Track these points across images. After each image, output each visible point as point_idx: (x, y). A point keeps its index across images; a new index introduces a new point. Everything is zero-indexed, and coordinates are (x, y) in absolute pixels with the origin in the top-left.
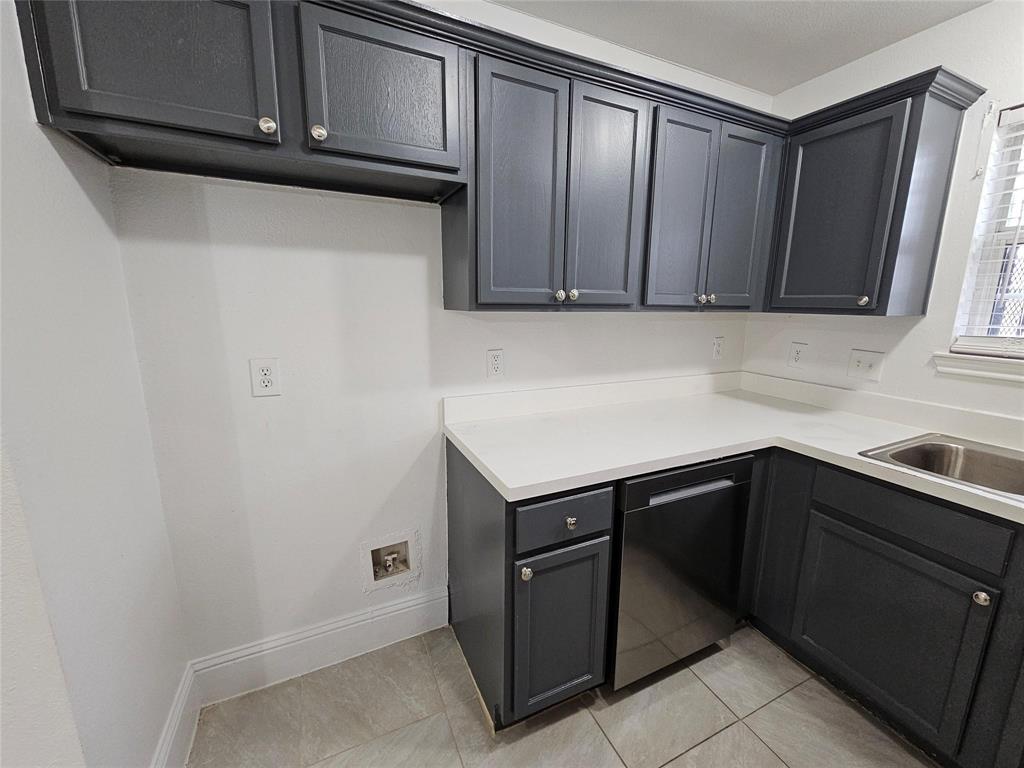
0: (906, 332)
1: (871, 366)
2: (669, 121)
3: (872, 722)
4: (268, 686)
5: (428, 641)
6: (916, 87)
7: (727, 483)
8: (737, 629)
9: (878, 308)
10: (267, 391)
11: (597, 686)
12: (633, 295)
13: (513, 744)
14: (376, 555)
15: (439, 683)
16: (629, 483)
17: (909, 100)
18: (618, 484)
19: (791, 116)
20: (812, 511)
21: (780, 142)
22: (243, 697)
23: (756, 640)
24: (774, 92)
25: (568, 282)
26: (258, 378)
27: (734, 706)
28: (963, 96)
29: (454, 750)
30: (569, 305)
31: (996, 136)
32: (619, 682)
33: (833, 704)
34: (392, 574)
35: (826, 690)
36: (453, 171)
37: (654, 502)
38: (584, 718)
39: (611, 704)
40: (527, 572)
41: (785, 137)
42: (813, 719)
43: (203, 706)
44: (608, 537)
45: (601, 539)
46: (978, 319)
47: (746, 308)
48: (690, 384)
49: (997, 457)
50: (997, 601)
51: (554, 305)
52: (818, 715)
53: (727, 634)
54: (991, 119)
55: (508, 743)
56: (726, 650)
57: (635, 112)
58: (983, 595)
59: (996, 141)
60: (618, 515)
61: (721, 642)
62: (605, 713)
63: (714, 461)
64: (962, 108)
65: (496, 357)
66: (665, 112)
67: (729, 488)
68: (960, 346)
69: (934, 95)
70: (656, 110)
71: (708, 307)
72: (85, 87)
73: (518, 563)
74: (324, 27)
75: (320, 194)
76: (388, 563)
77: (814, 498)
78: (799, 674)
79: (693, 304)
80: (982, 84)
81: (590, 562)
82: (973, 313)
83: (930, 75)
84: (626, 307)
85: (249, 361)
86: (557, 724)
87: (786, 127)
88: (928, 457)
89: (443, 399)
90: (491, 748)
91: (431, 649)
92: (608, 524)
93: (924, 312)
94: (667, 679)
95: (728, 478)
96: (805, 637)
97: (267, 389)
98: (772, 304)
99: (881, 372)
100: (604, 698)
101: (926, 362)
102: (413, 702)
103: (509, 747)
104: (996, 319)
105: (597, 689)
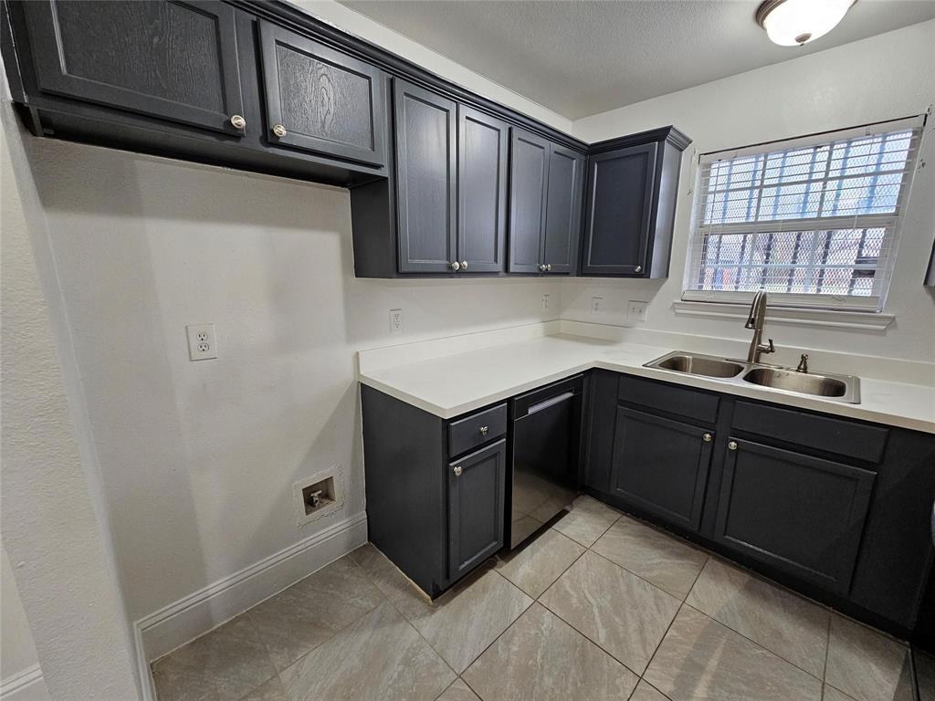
0: (659, 289)
1: (640, 311)
2: (519, 139)
3: (657, 530)
4: (215, 627)
5: (356, 557)
6: (660, 135)
7: (569, 395)
8: (574, 499)
9: (645, 274)
10: (204, 355)
11: (495, 554)
12: (500, 266)
13: (448, 605)
14: (308, 492)
15: (375, 583)
16: (516, 399)
17: (657, 143)
18: (510, 400)
19: (590, 142)
20: (619, 407)
21: (583, 158)
22: (192, 644)
23: (589, 501)
24: (573, 119)
25: (460, 256)
26: (195, 343)
27: (584, 543)
28: (682, 144)
29: (404, 621)
30: (461, 273)
31: (698, 169)
32: (514, 544)
33: (636, 526)
34: (319, 508)
35: (631, 520)
36: (377, 167)
37: (531, 411)
38: (492, 576)
39: (507, 562)
40: (458, 470)
41: (586, 155)
42: (626, 537)
43: (151, 662)
44: (504, 440)
45: (500, 442)
46: (694, 280)
47: (567, 274)
48: (529, 330)
49: (707, 361)
50: (713, 437)
51: (450, 273)
52: (629, 534)
53: (570, 503)
54: (695, 159)
55: (444, 605)
56: (572, 512)
57: (499, 130)
58: (708, 436)
59: (698, 171)
60: (510, 423)
61: (567, 508)
62: (505, 568)
63: (562, 380)
64: (681, 150)
65: (397, 316)
66: (517, 132)
67: (571, 398)
68: (687, 296)
69: (668, 141)
70: (510, 129)
71: (546, 273)
72: (64, 71)
73: (451, 464)
74: (278, 42)
75: (247, 175)
76: (315, 499)
77: (620, 398)
78: (615, 515)
79: (537, 271)
80: (691, 137)
81: (493, 460)
82: (691, 276)
83: (667, 130)
84: (495, 274)
85: (186, 328)
86: (476, 583)
87: (586, 148)
88: (675, 364)
89: (358, 353)
90: (433, 612)
91: (360, 563)
92: (505, 430)
93: (667, 276)
94: (540, 538)
95: (570, 391)
96: (619, 489)
97: (203, 353)
98: (583, 271)
99: (646, 316)
100: (502, 559)
101: (669, 307)
102: (360, 601)
103: (445, 607)
104: (702, 280)
105: (496, 556)
